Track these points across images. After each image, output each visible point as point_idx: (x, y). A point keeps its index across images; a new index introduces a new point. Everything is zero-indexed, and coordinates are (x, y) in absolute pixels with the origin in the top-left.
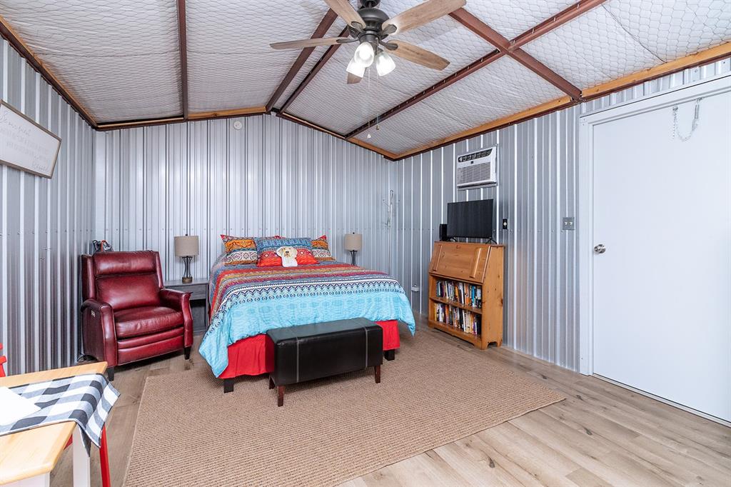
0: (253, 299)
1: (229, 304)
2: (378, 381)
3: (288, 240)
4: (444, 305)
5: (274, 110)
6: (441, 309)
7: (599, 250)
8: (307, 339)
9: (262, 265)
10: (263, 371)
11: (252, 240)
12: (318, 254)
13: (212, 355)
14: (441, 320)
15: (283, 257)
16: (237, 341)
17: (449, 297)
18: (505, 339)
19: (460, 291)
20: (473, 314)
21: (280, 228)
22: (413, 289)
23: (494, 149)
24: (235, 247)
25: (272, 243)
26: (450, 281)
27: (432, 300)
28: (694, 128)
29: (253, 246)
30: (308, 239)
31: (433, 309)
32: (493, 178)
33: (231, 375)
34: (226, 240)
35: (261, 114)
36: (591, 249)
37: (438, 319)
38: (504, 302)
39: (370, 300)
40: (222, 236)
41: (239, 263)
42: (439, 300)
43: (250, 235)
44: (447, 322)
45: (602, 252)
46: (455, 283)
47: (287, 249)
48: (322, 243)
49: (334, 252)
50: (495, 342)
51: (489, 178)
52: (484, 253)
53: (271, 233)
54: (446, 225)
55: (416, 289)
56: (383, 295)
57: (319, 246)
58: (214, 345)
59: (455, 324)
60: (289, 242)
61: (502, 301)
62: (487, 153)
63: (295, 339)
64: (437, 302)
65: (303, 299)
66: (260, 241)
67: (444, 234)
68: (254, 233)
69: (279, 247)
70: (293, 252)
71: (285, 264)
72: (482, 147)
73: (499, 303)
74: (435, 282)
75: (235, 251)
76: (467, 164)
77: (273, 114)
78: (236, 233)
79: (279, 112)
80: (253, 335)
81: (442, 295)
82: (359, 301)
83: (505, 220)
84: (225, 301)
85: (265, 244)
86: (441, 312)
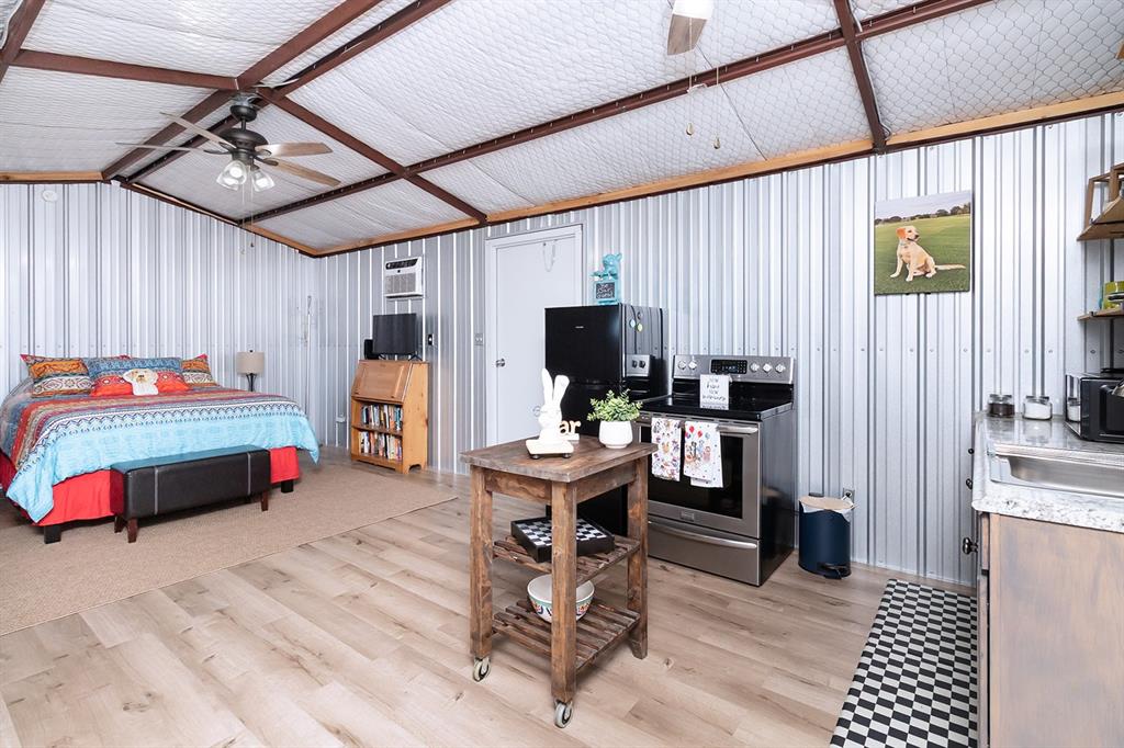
0: (91, 429)
1: (53, 436)
2: (265, 508)
3: (143, 361)
4: (370, 432)
5: (117, 178)
6: (366, 438)
7: (501, 363)
8: (169, 467)
9: (99, 394)
10: (106, 512)
11: (80, 362)
12: (191, 378)
13: (29, 496)
14: (366, 450)
15: (134, 382)
16: (67, 479)
17: (374, 424)
18: (430, 461)
19: (385, 415)
20: (396, 436)
21: (130, 344)
22: (337, 419)
23: (420, 259)
24: (49, 372)
25: (116, 365)
26: (375, 404)
27: (355, 428)
28: (553, 262)
29: (82, 370)
30: (176, 359)
31: (357, 439)
32: (419, 290)
33: (57, 520)
34: (32, 361)
35: (95, 182)
36: (495, 363)
37: (363, 450)
38: (429, 422)
39: (259, 426)
40: (24, 357)
41: (56, 393)
42: (365, 427)
43: (75, 354)
44: (373, 452)
45: (503, 365)
46: (379, 404)
47: (141, 372)
48: (201, 364)
49: (219, 376)
50: (418, 465)
51: (414, 290)
52: (406, 371)
53: (111, 349)
54: (371, 341)
55: (342, 420)
56: (276, 419)
57: (194, 368)
58: (32, 485)
59: (381, 454)
60: (143, 363)
61: (427, 421)
62: (413, 262)
63: (153, 467)
64: (362, 430)
65: (164, 427)
66: (94, 363)
67: (370, 351)
68: (81, 350)
69: (127, 370)
70: (151, 377)
71: (137, 392)
72: (410, 257)
73: (423, 422)
74: (360, 406)
75: (49, 377)
76: (394, 272)
77: (115, 183)
78: (47, 349)
79: (127, 182)
80: (91, 470)
81: (367, 423)
82: (243, 427)
83: (430, 336)
84: (46, 432)
85: (103, 366)
86: (366, 440)
